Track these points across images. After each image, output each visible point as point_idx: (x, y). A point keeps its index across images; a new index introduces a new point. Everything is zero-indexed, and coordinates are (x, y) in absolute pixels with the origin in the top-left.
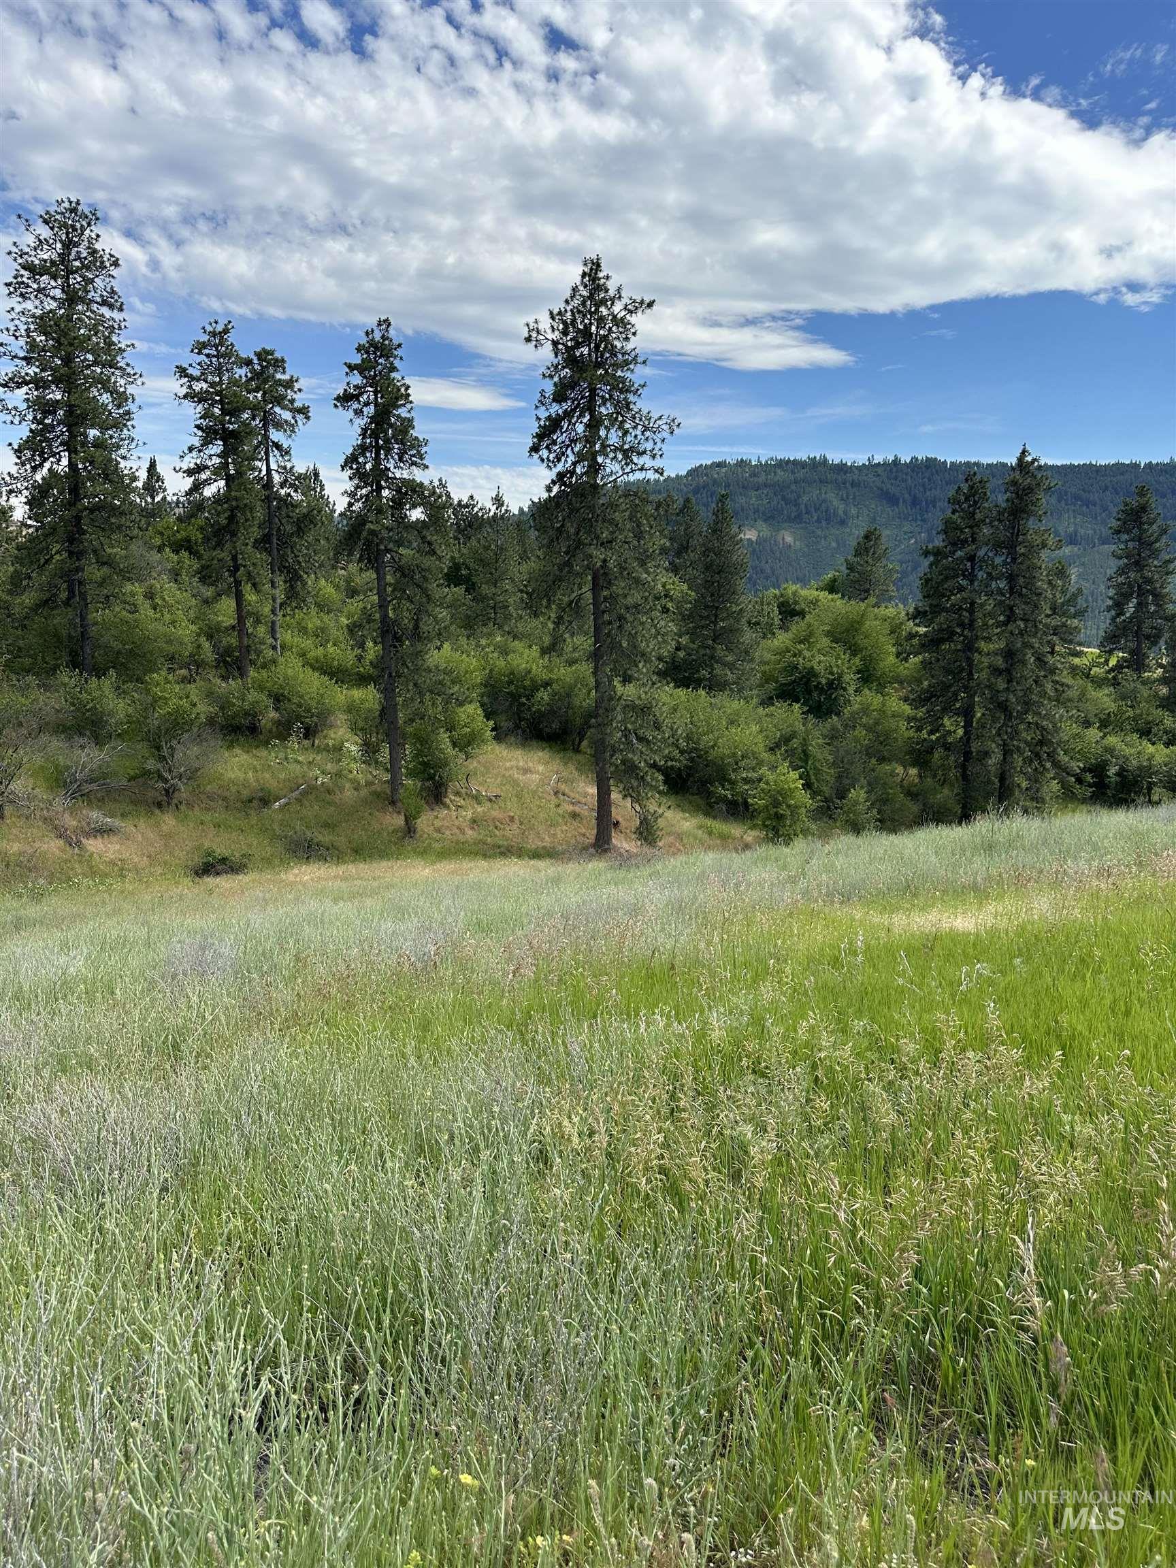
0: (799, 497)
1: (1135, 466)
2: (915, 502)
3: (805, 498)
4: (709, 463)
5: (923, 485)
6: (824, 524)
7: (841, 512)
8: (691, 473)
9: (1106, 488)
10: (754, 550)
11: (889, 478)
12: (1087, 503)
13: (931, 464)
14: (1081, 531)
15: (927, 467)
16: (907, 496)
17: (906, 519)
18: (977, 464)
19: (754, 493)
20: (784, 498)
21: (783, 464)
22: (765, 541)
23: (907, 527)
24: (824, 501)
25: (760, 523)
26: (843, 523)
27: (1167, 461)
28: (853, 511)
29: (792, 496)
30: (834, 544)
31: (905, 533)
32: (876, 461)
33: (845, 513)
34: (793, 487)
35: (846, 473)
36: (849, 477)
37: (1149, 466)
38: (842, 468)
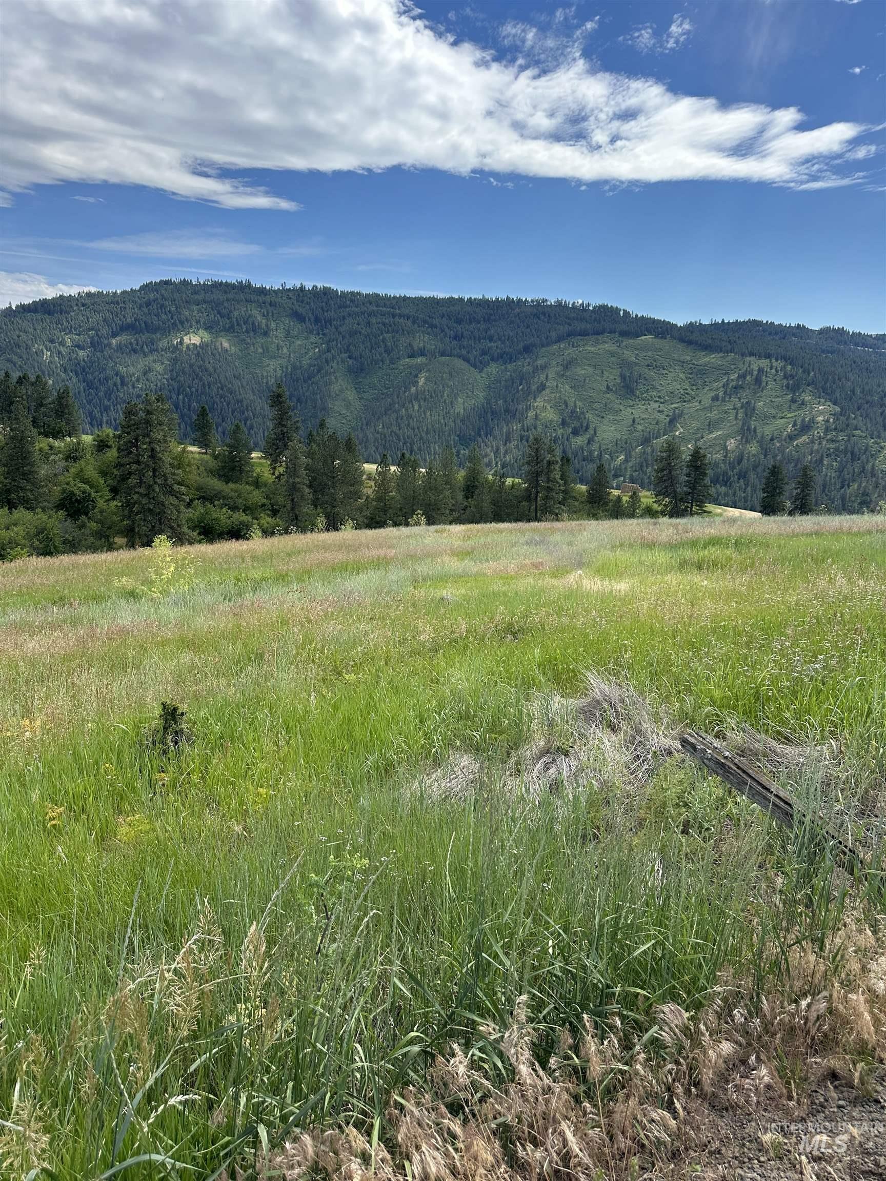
0: (231, 312)
1: (461, 300)
2: (317, 320)
3: (236, 313)
4: (158, 281)
5: (322, 308)
6: (252, 334)
7: (264, 326)
8: (144, 288)
9: (443, 316)
10: (198, 353)
11: (298, 301)
12: (432, 326)
13: (326, 292)
14: (428, 346)
15: (325, 294)
16: (310, 315)
17: (311, 332)
18: (359, 294)
19: (195, 307)
20: (219, 313)
21: (218, 286)
22: (207, 346)
23: (313, 339)
24: (250, 316)
25: (201, 332)
26: (266, 334)
27: (481, 297)
28: (273, 325)
29: (224, 311)
30: (260, 350)
31: (312, 343)
32: (288, 287)
33: (267, 325)
34: (226, 305)
35: (266, 295)
36: (268, 299)
37: (470, 300)
38: (262, 291)
